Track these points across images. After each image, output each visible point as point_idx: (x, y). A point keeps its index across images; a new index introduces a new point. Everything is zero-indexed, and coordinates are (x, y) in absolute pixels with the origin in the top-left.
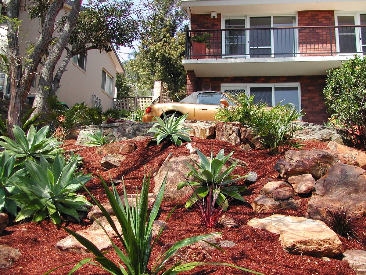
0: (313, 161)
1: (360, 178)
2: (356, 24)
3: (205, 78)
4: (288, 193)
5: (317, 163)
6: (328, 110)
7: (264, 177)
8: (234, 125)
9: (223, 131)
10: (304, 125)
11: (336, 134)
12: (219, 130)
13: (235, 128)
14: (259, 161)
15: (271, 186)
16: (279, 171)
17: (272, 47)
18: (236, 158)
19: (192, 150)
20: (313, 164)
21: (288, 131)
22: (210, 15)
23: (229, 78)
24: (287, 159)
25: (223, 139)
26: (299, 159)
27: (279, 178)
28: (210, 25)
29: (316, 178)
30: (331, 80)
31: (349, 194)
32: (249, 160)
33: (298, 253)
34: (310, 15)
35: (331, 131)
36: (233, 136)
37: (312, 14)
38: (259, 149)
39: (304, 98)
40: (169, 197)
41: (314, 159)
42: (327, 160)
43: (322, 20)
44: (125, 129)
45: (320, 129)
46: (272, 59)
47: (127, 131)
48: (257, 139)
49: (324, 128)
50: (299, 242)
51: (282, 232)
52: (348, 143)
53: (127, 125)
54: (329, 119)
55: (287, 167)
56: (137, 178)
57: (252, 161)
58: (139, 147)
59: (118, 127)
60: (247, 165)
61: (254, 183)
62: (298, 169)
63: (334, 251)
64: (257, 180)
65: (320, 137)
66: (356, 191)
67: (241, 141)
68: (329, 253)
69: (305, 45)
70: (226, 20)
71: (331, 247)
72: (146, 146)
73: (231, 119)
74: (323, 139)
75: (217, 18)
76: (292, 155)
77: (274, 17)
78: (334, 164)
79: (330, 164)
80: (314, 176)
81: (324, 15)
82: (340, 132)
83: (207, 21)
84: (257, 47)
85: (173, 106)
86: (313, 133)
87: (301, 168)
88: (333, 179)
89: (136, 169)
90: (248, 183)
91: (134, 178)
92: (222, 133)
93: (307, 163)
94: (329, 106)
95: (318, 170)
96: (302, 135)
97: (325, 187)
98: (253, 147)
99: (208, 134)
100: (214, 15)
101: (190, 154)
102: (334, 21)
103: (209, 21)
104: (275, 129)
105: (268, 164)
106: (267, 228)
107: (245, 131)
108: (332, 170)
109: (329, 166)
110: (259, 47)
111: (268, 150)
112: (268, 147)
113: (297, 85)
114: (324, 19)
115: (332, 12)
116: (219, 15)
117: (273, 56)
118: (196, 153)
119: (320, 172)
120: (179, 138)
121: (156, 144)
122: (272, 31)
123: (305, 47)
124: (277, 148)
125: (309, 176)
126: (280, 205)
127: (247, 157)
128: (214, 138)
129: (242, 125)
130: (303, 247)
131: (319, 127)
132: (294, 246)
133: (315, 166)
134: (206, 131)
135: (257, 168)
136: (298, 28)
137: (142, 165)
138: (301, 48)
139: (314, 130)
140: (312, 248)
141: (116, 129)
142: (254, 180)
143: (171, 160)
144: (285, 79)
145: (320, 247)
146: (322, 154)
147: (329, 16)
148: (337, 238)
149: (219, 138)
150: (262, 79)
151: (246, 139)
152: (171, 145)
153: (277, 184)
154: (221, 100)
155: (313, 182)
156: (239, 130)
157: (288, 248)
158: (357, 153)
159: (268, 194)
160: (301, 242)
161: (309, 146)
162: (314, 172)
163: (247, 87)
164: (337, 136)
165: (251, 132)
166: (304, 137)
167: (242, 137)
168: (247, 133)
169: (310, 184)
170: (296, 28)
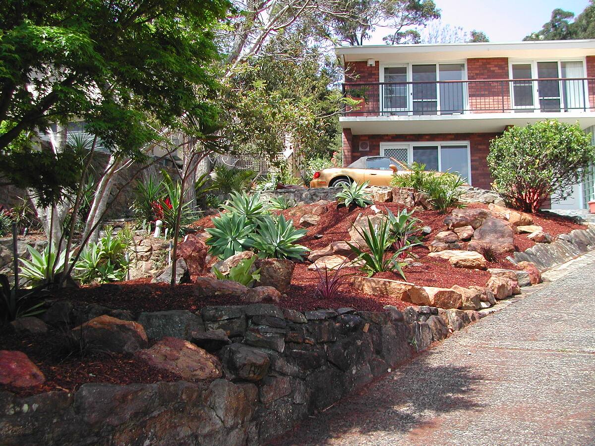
0: (473, 217)
1: (505, 227)
2: (533, 78)
3: (362, 136)
4: (454, 238)
5: (475, 218)
6: (492, 176)
7: (436, 229)
8: (409, 190)
9: (399, 196)
10: (470, 189)
11: (499, 198)
12: (395, 195)
13: (410, 193)
14: (432, 219)
15: (442, 234)
16: (448, 225)
17: (438, 100)
18: (413, 217)
19: (377, 211)
20: (472, 219)
21: (455, 195)
22: (366, 62)
23: (390, 135)
24: (454, 216)
25: (400, 202)
26: (463, 215)
27: (448, 230)
28: (367, 74)
29: (475, 229)
30: (494, 148)
31: (498, 238)
32: (424, 218)
33: (460, 267)
34: (481, 64)
35: (494, 195)
36: (409, 199)
37: (483, 62)
38: (430, 210)
39: (474, 158)
40: (364, 246)
41: (473, 215)
42: (482, 216)
43: (494, 69)
44: (301, 194)
45: (484, 193)
46: (438, 117)
47: (304, 196)
48: (429, 202)
49: (487, 192)
50: (460, 260)
51: (450, 257)
52: (509, 206)
53: (303, 190)
54: (491, 184)
55: (454, 221)
56: (335, 233)
57: (427, 219)
58: (330, 210)
59: (294, 192)
60: (422, 222)
61: (429, 234)
62: (462, 223)
63: (482, 265)
64: (431, 232)
65: (484, 200)
66: (503, 236)
67: (415, 203)
68: (478, 267)
69: (475, 98)
70: (385, 68)
71: (479, 263)
72: (336, 208)
73: (404, 185)
74: (487, 202)
75: (374, 65)
76: (457, 213)
77: (439, 65)
78: (488, 218)
79: (485, 218)
80: (473, 227)
81: (496, 63)
82: (502, 195)
83: (362, 70)
84: (421, 100)
85: (343, 172)
86: (478, 197)
87: (464, 222)
88: (486, 228)
89: (332, 226)
90: (425, 234)
91: (333, 233)
92: (399, 197)
93: (468, 218)
94: (493, 172)
95: (476, 223)
96: (468, 198)
97: (481, 234)
98: (425, 208)
99: (386, 198)
100: (371, 63)
101: (376, 214)
102: (508, 70)
103: (366, 69)
104: (444, 193)
105: (439, 220)
106: (441, 257)
107: (419, 195)
108: (486, 222)
109: (484, 220)
110: (424, 100)
111: (438, 211)
112: (438, 208)
113: (466, 143)
114: (497, 68)
115: (505, 60)
116: (377, 63)
117: (439, 113)
118: (380, 212)
119: (478, 224)
120: (364, 202)
121: (345, 206)
122: (438, 85)
123: (475, 101)
124: (446, 209)
125: (470, 227)
126: (449, 246)
127: (422, 216)
128: (391, 201)
129: (416, 190)
130: (463, 263)
131: (483, 191)
132: (457, 262)
133: (473, 220)
134: (385, 195)
135: (430, 224)
136: (467, 82)
137: (336, 223)
138: (470, 101)
139: (479, 193)
140: (468, 264)
141: (292, 194)
142: (429, 232)
143: (362, 218)
144: (453, 137)
145: (473, 263)
146: (479, 211)
147: (502, 65)
148: (484, 258)
149: (396, 201)
150: (427, 137)
151: (420, 201)
152: (357, 207)
153: (447, 233)
154: (391, 165)
155: (472, 231)
156: (413, 194)
157: (454, 264)
158: (510, 212)
159: (440, 240)
160: (462, 260)
161: (472, 207)
162: (473, 225)
163: (410, 146)
164: (499, 199)
165: (423, 196)
166: (469, 200)
167: (416, 200)
168: (420, 197)
169: (470, 232)
170: (465, 82)
